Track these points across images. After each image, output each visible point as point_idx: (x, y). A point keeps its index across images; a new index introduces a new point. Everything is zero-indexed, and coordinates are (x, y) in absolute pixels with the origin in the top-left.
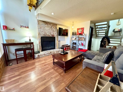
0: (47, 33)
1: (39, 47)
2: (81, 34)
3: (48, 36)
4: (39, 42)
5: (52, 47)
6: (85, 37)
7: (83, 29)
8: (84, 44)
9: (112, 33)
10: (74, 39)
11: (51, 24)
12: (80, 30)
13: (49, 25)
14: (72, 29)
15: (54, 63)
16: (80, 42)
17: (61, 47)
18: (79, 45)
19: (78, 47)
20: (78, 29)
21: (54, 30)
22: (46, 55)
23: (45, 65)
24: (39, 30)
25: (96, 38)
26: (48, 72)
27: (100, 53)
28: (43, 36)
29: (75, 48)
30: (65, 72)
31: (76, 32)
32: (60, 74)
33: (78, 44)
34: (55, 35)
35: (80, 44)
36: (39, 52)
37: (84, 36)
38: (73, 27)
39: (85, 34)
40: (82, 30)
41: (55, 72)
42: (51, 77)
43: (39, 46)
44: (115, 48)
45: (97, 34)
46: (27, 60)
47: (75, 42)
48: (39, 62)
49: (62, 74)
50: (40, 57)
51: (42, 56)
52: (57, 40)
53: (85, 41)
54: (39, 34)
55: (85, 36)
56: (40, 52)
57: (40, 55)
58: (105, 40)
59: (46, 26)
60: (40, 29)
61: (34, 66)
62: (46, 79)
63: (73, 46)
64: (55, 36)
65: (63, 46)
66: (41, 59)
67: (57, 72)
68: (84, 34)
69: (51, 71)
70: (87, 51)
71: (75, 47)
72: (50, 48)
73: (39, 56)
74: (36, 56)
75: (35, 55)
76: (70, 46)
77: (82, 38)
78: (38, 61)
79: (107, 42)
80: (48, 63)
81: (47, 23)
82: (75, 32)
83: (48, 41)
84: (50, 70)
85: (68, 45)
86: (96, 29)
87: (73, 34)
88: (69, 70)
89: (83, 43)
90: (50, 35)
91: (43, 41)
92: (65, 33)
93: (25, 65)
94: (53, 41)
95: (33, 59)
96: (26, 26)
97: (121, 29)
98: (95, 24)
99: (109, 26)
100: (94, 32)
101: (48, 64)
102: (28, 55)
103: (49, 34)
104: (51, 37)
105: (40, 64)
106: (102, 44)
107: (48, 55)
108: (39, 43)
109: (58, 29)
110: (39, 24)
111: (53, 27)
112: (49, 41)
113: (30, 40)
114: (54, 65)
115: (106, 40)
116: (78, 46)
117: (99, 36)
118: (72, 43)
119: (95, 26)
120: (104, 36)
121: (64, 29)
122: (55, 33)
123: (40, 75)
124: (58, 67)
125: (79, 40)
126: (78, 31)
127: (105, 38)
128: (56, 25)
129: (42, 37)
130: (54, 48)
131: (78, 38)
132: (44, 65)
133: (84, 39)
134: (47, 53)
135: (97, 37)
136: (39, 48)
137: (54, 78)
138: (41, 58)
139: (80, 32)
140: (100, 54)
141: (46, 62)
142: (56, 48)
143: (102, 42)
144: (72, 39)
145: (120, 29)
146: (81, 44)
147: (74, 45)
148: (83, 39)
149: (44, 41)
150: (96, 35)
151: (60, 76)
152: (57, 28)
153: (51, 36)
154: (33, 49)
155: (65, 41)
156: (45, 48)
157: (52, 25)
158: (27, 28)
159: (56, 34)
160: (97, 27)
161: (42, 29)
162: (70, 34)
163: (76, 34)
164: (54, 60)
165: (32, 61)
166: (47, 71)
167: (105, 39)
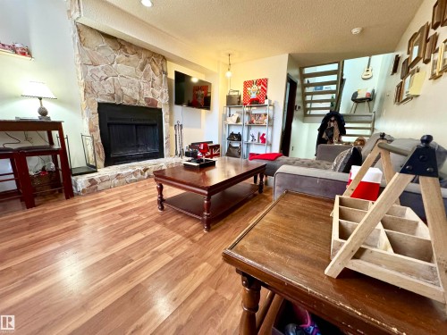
0: (128, 91)
1: (90, 148)
2: (256, 102)
3: (132, 103)
4: (90, 123)
5: (150, 150)
6: (271, 113)
7: (263, 83)
8: (269, 139)
9: (349, 104)
10: (232, 120)
11: (140, 51)
12: (255, 87)
13: (132, 57)
14: (227, 81)
15: (162, 201)
16: (255, 131)
17: (185, 150)
18: (250, 141)
19: (248, 151)
20: (247, 84)
21: (156, 78)
22: (128, 179)
23: (123, 215)
24: (85, 73)
25: (304, 122)
26: (140, 236)
27: (319, 161)
28: (106, 101)
29: (236, 153)
30: (209, 229)
31: (241, 93)
32: (189, 236)
33: (248, 139)
34: (159, 100)
35: (253, 139)
36: (92, 169)
37: (269, 111)
38: (229, 74)
39: (270, 101)
40: (260, 88)
41: (167, 232)
42: (155, 252)
43: (89, 142)
44: (361, 144)
45: (308, 105)
46: (36, 200)
47: (236, 131)
48: (94, 206)
49: (198, 237)
50: (100, 187)
51: (107, 184)
52: (171, 122)
53: (272, 126)
54: (89, 89)
55: (271, 108)
56: (95, 167)
57: (101, 179)
58: (332, 124)
59: (120, 56)
60: (90, 68)
61: (71, 223)
62: (132, 261)
63: (230, 146)
64: (158, 106)
65: (193, 146)
66: (103, 195)
67: (179, 233)
68: (266, 102)
69: (150, 232)
70: (280, 158)
71: (239, 149)
72: (141, 151)
73: (92, 182)
74: (81, 182)
75: (73, 178)
76: (218, 146)
77: (260, 115)
78: (91, 202)
79: (337, 131)
80: (136, 206)
81: (122, 46)
82: (236, 93)
83: (132, 125)
84: (147, 228)
85: (211, 142)
86: (304, 86)
87: (231, 101)
88: (222, 222)
89: (264, 135)
90: (137, 97)
91: (109, 124)
92: (201, 100)
93: (27, 220)
94: (153, 125)
95: (67, 198)
96: (17, 45)
97: (373, 91)
98: (301, 69)
99: (343, 81)
100: (298, 99)
101: (135, 210)
102: (37, 183)
103: (133, 94)
104: (146, 108)
105: (103, 213)
106: (324, 136)
107: (134, 178)
108: (91, 131)
109: (172, 76)
110: (82, 42)
111: (148, 66)
112: (137, 125)
113: (43, 113)
114: (162, 209)
115: (336, 123)
116: (248, 145)
117: (313, 112)
118: (225, 136)
119: (303, 76)
120: (328, 111)
121: (195, 80)
122: (162, 94)
123: (104, 250)
124: (179, 217)
125: (251, 122)
126: (245, 91)
127: (333, 119)
128: (164, 59)
129: (101, 105)
130: (160, 155)
131: (246, 119)
132: (121, 214)
133: (269, 120)
134: (131, 170)
135: (306, 116)
136: (91, 153)
137: (168, 251)
138: (103, 193)
139: (254, 96)
140: (319, 164)
141: (126, 205)
142: (166, 152)
143: (321, 130)
144: (226, 120)
145: (370, 91)
146: (257, 139)
147: (235, 144)
148: (266, 120)
149: (115, 124)
150: (306, 110)
151: (189, 242)
152: (166, 74)
153: (143, 103)
154: (63, 152)
155: (200, 127)
156: (122, 153)
157: (144, 55)
158: (24, 54)
159: (166, 96)
160: (306, 80)
161: (99, 67)
162: (218, 100)
163: (239, 102)
164: (161, 189)
165: (62, 204)
166: (135, 232)
167: (331, 121)
